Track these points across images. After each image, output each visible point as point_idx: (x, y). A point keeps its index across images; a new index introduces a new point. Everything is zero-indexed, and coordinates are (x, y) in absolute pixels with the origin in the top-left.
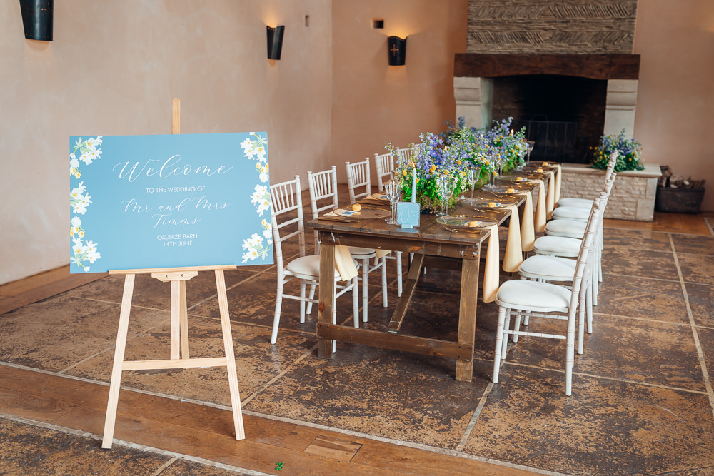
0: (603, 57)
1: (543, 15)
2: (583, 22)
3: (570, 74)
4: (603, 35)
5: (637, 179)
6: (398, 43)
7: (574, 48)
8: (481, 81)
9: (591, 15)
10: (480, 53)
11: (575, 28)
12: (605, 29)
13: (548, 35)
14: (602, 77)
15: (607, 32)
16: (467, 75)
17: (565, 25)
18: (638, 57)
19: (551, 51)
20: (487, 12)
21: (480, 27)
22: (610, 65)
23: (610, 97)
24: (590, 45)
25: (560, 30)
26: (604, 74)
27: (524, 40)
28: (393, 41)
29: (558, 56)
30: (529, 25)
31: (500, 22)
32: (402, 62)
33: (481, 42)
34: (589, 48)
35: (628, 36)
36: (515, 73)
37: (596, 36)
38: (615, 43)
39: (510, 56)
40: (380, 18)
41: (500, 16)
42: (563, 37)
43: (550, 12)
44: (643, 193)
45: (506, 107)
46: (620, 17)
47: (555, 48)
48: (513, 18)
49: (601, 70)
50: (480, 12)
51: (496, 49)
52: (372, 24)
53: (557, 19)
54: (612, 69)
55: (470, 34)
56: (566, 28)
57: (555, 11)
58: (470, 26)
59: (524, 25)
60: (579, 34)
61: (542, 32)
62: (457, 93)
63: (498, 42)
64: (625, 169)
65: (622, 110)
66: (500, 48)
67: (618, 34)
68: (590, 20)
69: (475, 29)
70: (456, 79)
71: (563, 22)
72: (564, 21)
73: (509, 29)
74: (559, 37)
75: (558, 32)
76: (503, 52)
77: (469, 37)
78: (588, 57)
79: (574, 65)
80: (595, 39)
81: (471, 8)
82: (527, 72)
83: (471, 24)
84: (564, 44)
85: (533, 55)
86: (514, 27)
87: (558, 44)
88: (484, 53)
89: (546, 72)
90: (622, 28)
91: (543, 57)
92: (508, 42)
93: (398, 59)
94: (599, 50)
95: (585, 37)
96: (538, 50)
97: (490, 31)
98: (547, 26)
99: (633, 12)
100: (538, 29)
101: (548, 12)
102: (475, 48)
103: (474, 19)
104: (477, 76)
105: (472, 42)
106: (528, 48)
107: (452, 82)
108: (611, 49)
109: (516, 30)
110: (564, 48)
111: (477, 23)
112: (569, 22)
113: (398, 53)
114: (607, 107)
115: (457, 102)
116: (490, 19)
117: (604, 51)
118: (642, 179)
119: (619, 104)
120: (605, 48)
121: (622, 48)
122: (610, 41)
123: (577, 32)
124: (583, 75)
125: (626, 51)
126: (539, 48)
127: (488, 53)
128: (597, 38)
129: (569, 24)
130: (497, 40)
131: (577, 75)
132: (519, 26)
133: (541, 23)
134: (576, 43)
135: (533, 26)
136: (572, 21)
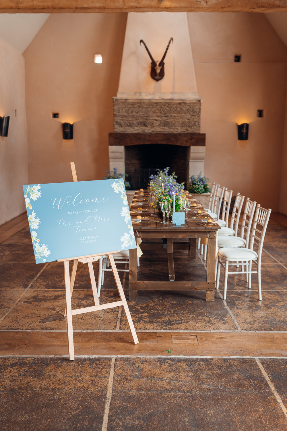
0: (188, 135)
1: (154, 112)
2: (175, 117)
3: (171, 144)
4: (186, 123)
5: (209, 197)
6: (69, 126)
7: (172, 130)
9: (179, 113)
10: (122, 132)
11: (171, 119)
12: (187, 120)
13: (158, 123)
14: (188, 145)
15: (188, 122)
16: (116, 145)
17: (166, 118)
18: (204, 135)
19: (160, 132)
20: (124, 110)
21: (121, 118)
22: (191, 139)
23: (192, 155)
24: (179, 128)
25: (164, 121)
26: (188, 144)
27: (145, 125)
28: (65, 126)
29: (165, 135)
30: (147, 118)
31: (132, 116)
32: (71, 138)
33: (122, 126)
34: (179, 130)
35: (198, 124)
36: (142, 143)
37: (182, 124)
38: (192, 127)
39: (138, 134)
40: (56, 111)
41: (132, 112)
42: (166, 124)
45: (133, 162)
46: (194, 114)
47: (162, 130)
48: (139, 114)
49: (187, 142)
50: (121, 110)
51: (130, 130)
52: (51, 116)
53: (162, 115)
54: (193, 141)
55: (115, 122)
56: (167, 119)
57: (161, 110)
58: (115, 118)
59: (145, 118)
60: (173, 123)
61: (155, 122)
62: (110, 155)
63: (131, 126)
64: (204, 192)
65: (198, 162)
66: (132, 130)
67: (193, 123)
68: (179, 115)
69: (118, 119)
70: (110, 147)
71: (165, 116)
72: (166, 115)
73: (137, 120)
74: (163, 124)
75: (163, 121)
76: (135, 132)
77: (115, 124)
78: (180, 134)
79: (173, 139)
80: (181, 125)
81: (116, 108)
82: (149, 143)
83: (116, 116)
84: (166, 128)
85: (151, 133)
86: (139, 119)
87: (163, 128)
88: (124, 132)
89: (159, 143)
90: (195, 120)
91: (157, 135)
92: (136, 126)
93: (69, 136)
94: (184, 131)
95: (177, 124)
96: (153, 131)
97: (127, 120)
98: (157, 118)
99: (200, 112)
100: (153, 120)
101: (157, 111)
102: (119, 129)
103: (117, 114)
104: (121, 145)
105: (117, 126)
106: (148, 130)
107: (108, 149)
108: (190, 130)
109: (141, 120)
110: (167, 130)
111: (119, 116)
113: (69, 132)
114: (190, 160)
115: (110, 160)
116: (126, 114)
117: (187, 132)
119: (196, 159)
120: (187, 130)
121: (195, 130)
122: (189, 127)
123: (172, 122)
124: (178, 144)
125: (198, 132)
126: (153, 130)
127: (126, 132)
128: (183, 125)
129: (168, 117)
130: (130, 125)
131: (175, 144)
132: (142, 118)
133: (154, 116)
134: (172, 127)
135: (149, 118)
136: (169, 116)
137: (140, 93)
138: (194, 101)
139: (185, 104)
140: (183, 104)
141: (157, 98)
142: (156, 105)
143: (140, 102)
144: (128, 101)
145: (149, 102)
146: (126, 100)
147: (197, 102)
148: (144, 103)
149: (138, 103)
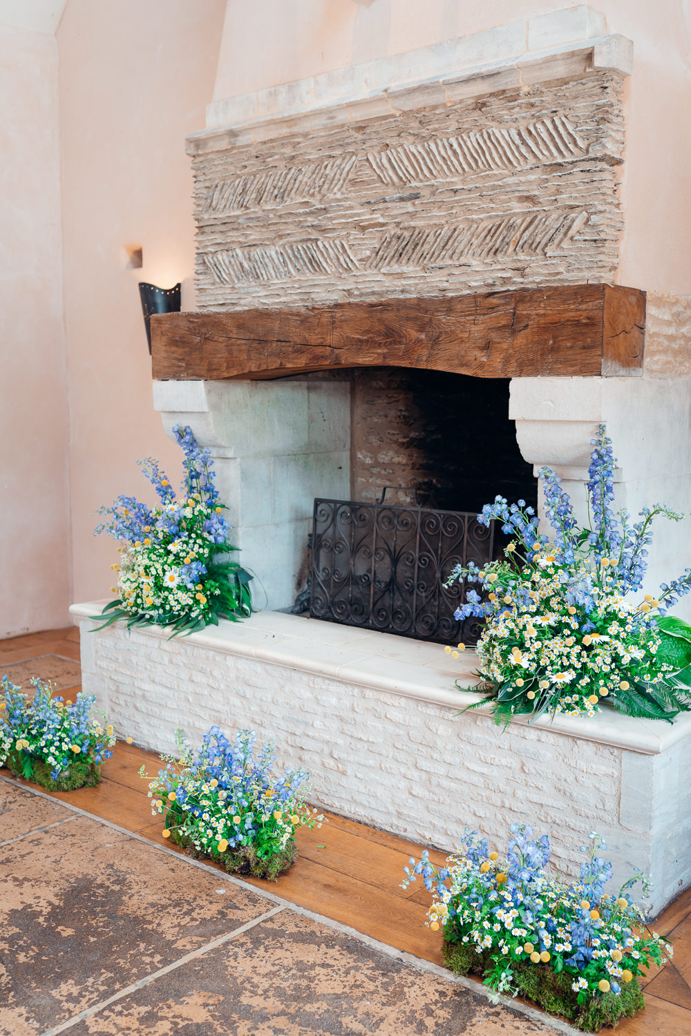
0: (494, 301)
1: (353, 182)
2: (456, 191)
3: (404, 364)
4: (511, 227)
5: (588, 749)
6: (159, 299)
7: (437, 279)
8: (209, 392)
9: (474, 166)
10: (223, 310)
11: (436, 213)
12: (518, 207)
13: (371, 241)
14: (491, 369)
15: (524, 215)
16: (178, 375)
17: (409, 207)
19: (380, 294)
20: (229, 192)
21: (219, 238)
22: (512, 328)
23: (526, 439)
24: (476, 264)
25: (398, 224)
26: (500, 360)
27: (313, 264)
30: (323, 219)
31: (259, 219)
33: (222, 280)
34: (477, 273)
35: (586, 223)
37: (491, 232)
38: (549, 252)
40: (139, 242)
41: (258, 200)
42: (406, 244)
43: (369, 171)
44: (611, 804)
46: (560, 160)
47: (388, 283)
48: (287, 202)
49: (490, 348)
50: (217, 196)
51: (253, 297)
52: (123, 260)
53: (389, 192)
54: (520, 340)
55: (199, 260)
56: (412, 215)
57: (381, 166)
59: (311, 220)
60: (446, 231)
61: (354, 236)
63: (256, 275)
67: (554, 220)
68: (473, 180)
69: (209, 243)
70: (158, 385)
71: (402, 199)
72: (406, 194)
73: (281, 237)
74: (395, 245)
75: (392, 230)
76: (269, 303)
77: (200, 268)
79: (414, 334)
80: (489, 244)
81: (198, 187)
82: (300, 362)
83: (202, 230)
84: (410, 269)
87: (396, 268)
88: (231, 310)
89: (346, 358)
90: (565, 199)
92: (277, 274)
94: (505, 281)
95: (465, 238)
96: (347, 293)
97: (240, 245)
98: (366, 216)
100: (344, 226)
101: (366, 174)
102: (213, 296)
103: (206, 216)
104: (197, 376)
106: (323, 288)
108: (538, 274)
109: (295, 235)
110: (411, 280)
112: (417, 197)
116: (238, 213)
117: (518, 282)
118: (606, 752)
120: (521, 271)
121: (570, 269)
122: (532, 247)
123: (441, 226)
124: (440, 367)
126: (350, 285)
127: (238, 309)
128: (497, 237)
129: (417, 202)
130: (254, 272)
131: (423, 366)
132: (299, 224)
133: (351, 208)
134: (440, 263)
135: (331, 219)
136: (425, 193)
137: (292, 85)
138: (560, 71)
139: (509, 96)
140: (495, 104)
141: (364, 94)
142: (359, 136)
143: (293, 136)
144: (242, 140)
145: (326, 128)
146: (233, 134)
147: (578, 68)
148: (305, 135)
149: (283, 141)
